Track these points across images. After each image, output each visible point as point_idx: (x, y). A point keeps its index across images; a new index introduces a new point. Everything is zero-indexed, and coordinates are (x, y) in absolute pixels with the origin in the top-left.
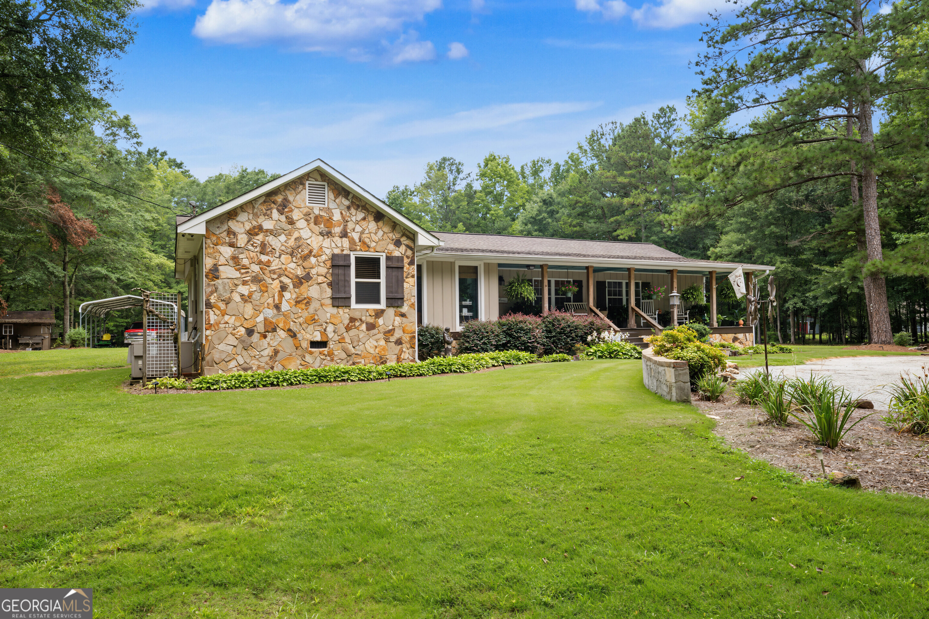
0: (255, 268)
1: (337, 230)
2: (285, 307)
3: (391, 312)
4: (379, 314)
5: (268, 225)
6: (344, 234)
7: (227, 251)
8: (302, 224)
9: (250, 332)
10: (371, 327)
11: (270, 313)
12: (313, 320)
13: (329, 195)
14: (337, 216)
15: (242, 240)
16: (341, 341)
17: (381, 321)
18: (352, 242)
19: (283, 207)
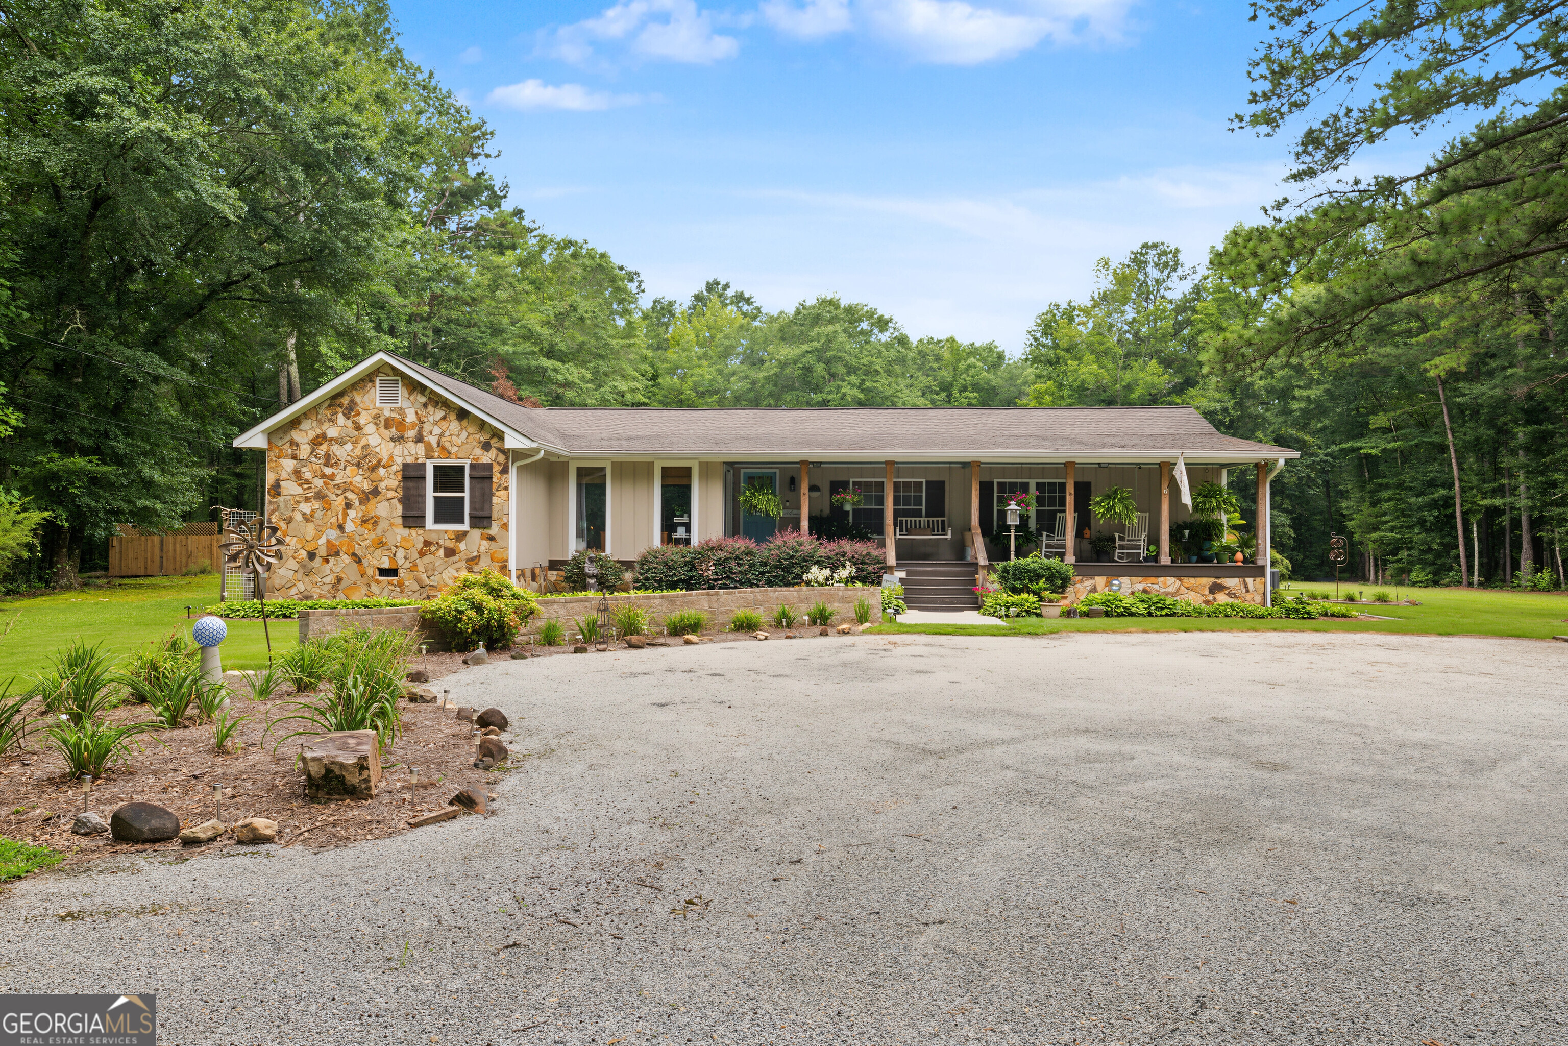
0: (319, 483)
1: (411, 434)
2: (349, 527)
3: (476, 533)
4: (460, 536)
5: (332, 432)
6: (419, 439)
7: (289, 465)
8: (370, 429)
9: (312, 556)
10: (450, 553)
11: (333, 534)
12: (380, 544)
13: (402, 391)
14: (411, 417)
15: (304, 451)
16: (413, 568)
17: (462, 546)
18: (429, 448)
19: (351, 411)
